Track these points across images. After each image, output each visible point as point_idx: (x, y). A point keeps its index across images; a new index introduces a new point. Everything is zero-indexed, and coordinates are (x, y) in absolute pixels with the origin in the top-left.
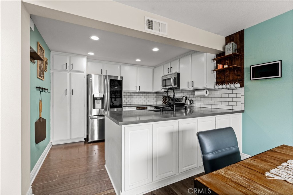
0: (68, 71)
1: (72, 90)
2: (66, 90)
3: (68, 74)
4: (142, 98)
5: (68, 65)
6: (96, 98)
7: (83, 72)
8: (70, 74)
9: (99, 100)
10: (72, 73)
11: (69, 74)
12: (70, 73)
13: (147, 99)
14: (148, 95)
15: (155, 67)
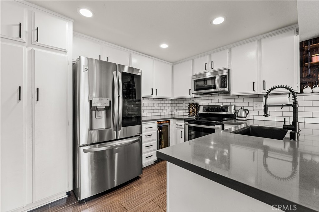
0: (26, 44)
1: (38, 89)
2: (20, 88)
3: (26, 50)
4: (156, 107)
5: (24, 29)
6: (96, 107)
7: (65, 52)
8: (32, 52)
9: (100, 112)
10: (36, 49)
11: (29, 52)
12: (30, 48)
13: (162, 108)
14: (162, 102)
15: (174, 64)
